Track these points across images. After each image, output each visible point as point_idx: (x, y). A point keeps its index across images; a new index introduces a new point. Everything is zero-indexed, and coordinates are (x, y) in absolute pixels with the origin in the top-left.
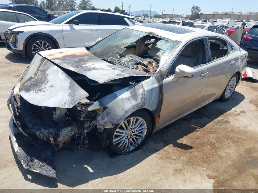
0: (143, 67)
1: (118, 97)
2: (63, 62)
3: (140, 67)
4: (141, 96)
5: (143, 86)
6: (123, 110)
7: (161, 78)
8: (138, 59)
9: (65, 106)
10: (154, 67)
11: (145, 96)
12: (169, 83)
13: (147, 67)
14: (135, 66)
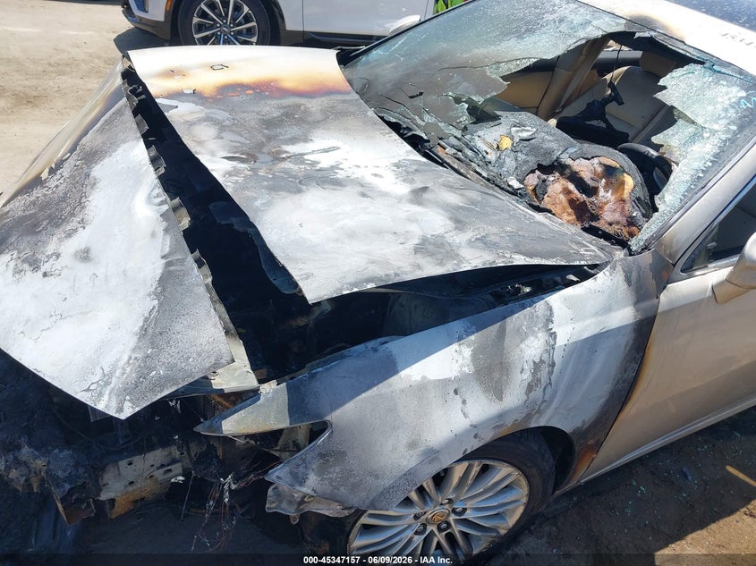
0: (571, 187)
1: (403, 373)
2: (208, 119)
3: (557, 187)
4: (527, 376)
5: (549, 320)
6: (412, 445)
7: (654, 277)
8: (554, 145)
9: (100, 394)
10: (624, 201)
11: (550, 373)
12: (693, 307)
13: (592, 192)
14: (533, 180)
